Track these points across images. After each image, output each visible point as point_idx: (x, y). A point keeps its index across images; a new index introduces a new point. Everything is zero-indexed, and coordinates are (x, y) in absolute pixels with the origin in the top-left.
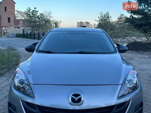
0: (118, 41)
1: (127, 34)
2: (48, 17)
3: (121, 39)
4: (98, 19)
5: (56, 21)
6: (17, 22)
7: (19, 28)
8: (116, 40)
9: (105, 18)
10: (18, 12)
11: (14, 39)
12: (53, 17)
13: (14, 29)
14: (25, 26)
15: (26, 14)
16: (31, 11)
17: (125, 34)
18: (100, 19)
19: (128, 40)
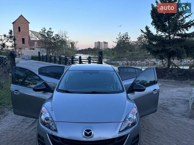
0: (136, 64)
1: (146, 56)
2: (64, 38)
3: (140, 61)
4: (116, 41)
5: (72, 41)
6: (32, 43)
7: (33, 49)
8: (135, 62)
9: (124, 39)
10: (32, 32)
11: (29, 62)
12: (69, 37)
13: (29, 51)
14: (39, 47)
15: (41, 35)
16: (46, 31)
17: (144, 56)
18: (118, 40)
19: (146, 62)
